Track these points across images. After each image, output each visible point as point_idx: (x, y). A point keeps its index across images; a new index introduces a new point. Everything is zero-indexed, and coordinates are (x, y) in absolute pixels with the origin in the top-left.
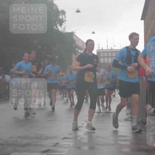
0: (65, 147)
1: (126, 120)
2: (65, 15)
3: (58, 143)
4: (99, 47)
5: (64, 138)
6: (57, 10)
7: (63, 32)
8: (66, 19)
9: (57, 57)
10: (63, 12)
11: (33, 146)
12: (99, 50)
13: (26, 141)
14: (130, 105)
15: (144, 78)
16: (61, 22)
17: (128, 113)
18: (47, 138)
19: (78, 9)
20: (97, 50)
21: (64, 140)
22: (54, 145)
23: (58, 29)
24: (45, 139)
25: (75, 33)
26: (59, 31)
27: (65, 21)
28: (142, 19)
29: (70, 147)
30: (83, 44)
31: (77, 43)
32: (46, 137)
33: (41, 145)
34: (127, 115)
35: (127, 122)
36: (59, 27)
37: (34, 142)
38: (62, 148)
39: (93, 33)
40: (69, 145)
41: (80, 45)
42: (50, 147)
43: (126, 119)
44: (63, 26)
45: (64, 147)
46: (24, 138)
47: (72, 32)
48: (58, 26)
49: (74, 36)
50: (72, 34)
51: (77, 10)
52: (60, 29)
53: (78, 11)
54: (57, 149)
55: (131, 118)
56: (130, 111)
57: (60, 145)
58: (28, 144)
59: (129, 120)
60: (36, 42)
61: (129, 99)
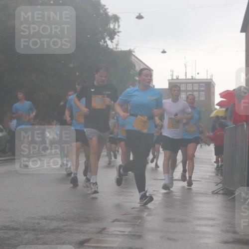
0: (118, 234)
1: (215, 194)
2: (118, 22)
3: (104, 229)
4: (172, 75)
5: (115, 220)
6: (106, 14)
7: (115, 50)
8: (120, 30)
10: (116, 19)
11: (65, 231)
12: (172, 79)
13: (54, 225)
14: (222, 170)
15: (245, 126)
16: (112, 34)
19: (140, 14)
20: (169, 80)
21: (116, 223)
22: (98, 230)
23: (107, 45)
24: (85, 222)
25: (134, 52)
26: (109, 48)
27: (119, 32)
28: (242, 31)
29: (125, 235)
32: (87, 218)
33: (79, 232)
34: (217, 185)
35: (216, 196)
36: (109, 42)
39: (164, 52)
40: (124, 232)
42: (92, 234)
43: (215, 192)
44: (114, 41)
45: (115, 234)
47: (130, 49)
48: (107, 39)
49: (133, 57)
50: (129, 53)
51: (138, 15)
52: (111, 45)
53: (140, 17)
54: (105, 237)
55: (222, 190)
56: (221, 178)
57: (108, 232)
58: (58, 229)
59: (220, 194)
60: (71, 65)
61: (220, 159)
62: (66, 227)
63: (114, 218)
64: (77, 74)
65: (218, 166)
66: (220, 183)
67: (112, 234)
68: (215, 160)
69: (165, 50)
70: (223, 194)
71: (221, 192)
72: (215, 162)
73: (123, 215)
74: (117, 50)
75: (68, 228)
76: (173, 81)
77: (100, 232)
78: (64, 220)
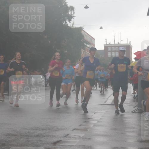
0: (76, 138)
1: (134, 112)
2: (74, 10)
3: (68, 135)
4: (106, 42)
5: (74, 129)
6: (66, 6)
7: (72, 27)
8: (74, 15)
9: (66, 51)
10: (72, 8)
11: (45, 136)
12: (106, 44)
13: (38, 132)
14: (137, 98)
16: (70, 18)
18: (58, 130)
19: (86, 5)
20: (104, 45)
21: (75, 131)
22: (65, 135)
23: (67, 24)
24: (56, 130)
25: (83, 28)
26: (69, 26)
27: (74, 17)
28: (148, 15)
29: (81, 138)
30: (91, 39)
31: (85, 38)
32: (57, 128)
33: (53, 136)
34: (134, 107)
36: (68, 23)
39: (101, 28)
40: (80, 136)
41: (88, 40)
42: (61, 138)
44: (72, 22)
45: (74, 138)
46: (36, 129)
47: (81, 27)
48: (67, 21)
49: (83, 32)
50: (80, 29)
51: (85, 6)
52: (69, 24)
53: (86, 7)
54: (68, 139)
55: (138, 110)
56: (137, 103)
57: (70, 136)
58: (40, 135)
59: (136, 112)
60: (46, 37)
61: (136, 92)
62: (45, 134)
63: (74, 128)
64: (50, 42)
66: (136, 106)
67: (72, 138)
68: (133, 92)
70: (138, 113)
71: (137, 111)
72: (133, 94)
73: (79, 126)
74: (73, 27)
75: (46, 134)
76: (107, 45)
77: (66, 136)
78: (44, 130)
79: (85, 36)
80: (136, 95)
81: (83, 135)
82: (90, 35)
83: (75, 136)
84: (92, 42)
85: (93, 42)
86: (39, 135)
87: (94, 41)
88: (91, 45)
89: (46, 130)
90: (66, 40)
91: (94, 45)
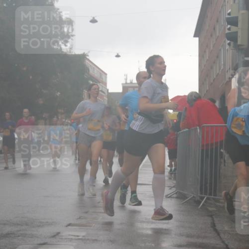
0: (72, 239)
1: (169, 197)
3: (58, 233)
4: (126, 79)
5: (69, 225)
7: (69, 53)
8: (73, 33)
9: (59, 93)
11: (19, 236)
12: (126, 83)
13: (8, 229)
14: (175, 174)
15: (199, 130)
17: (172, 186)
18: (41, 225)
19: (94, 18)
20: (122, 84)
21: (69, 227)
24: (39, 226)
25: (88, 56)
26: (63, 52)
27: (72, 36)
28: (195, 36)
29: (79, 239)
30: (100, 73)
31: (91, 71)
32: (41, 222)
33: (32, 236)
34: (170, 189)
35: (169, 199)
37: (20, 231)
38: (65, 240)
39: (118, 56)
40: (78, 236)
41: (96, 75)
42: (46, 238)
43: (169, 196)
45: (69, 239)
46: (4, 224)
47: (84, 53)
49: (87, 61)
50: (83, 57)
51: (92, 18)
53: (94, 21)
54: (58, 241)
55: (176, 193)
56: (175, 182)
57: (62, 236)
58: (11, 234)
59: (173, 197)
60: (25, 69)
61: (173, 163)
62: (19, 232)
63: (68, 223)
64: (31, 77)
65: (171, 170)
66: (174, 187)
67: (66, 239)
68: (168, 164)
69: (119, 54)
70: (177, 198)
71: (175, 196)
72: (168, 166)
73: (78, 219)
74: (71, 54)
75: (21, 232)
76: (127, 85)
77: (54, 236)
78: (18, 225)
79: (90, 69)
80: (173, 168)
81: (83, 234)
82: (98, 66)
83: (69, 235)
84: (102, 79)
85: (104, 80)
86: (9, 234)
87: (106, 77)
88: (101, 84)
89: (22, 225)
90: (59, 74)
91: (105, 84)
